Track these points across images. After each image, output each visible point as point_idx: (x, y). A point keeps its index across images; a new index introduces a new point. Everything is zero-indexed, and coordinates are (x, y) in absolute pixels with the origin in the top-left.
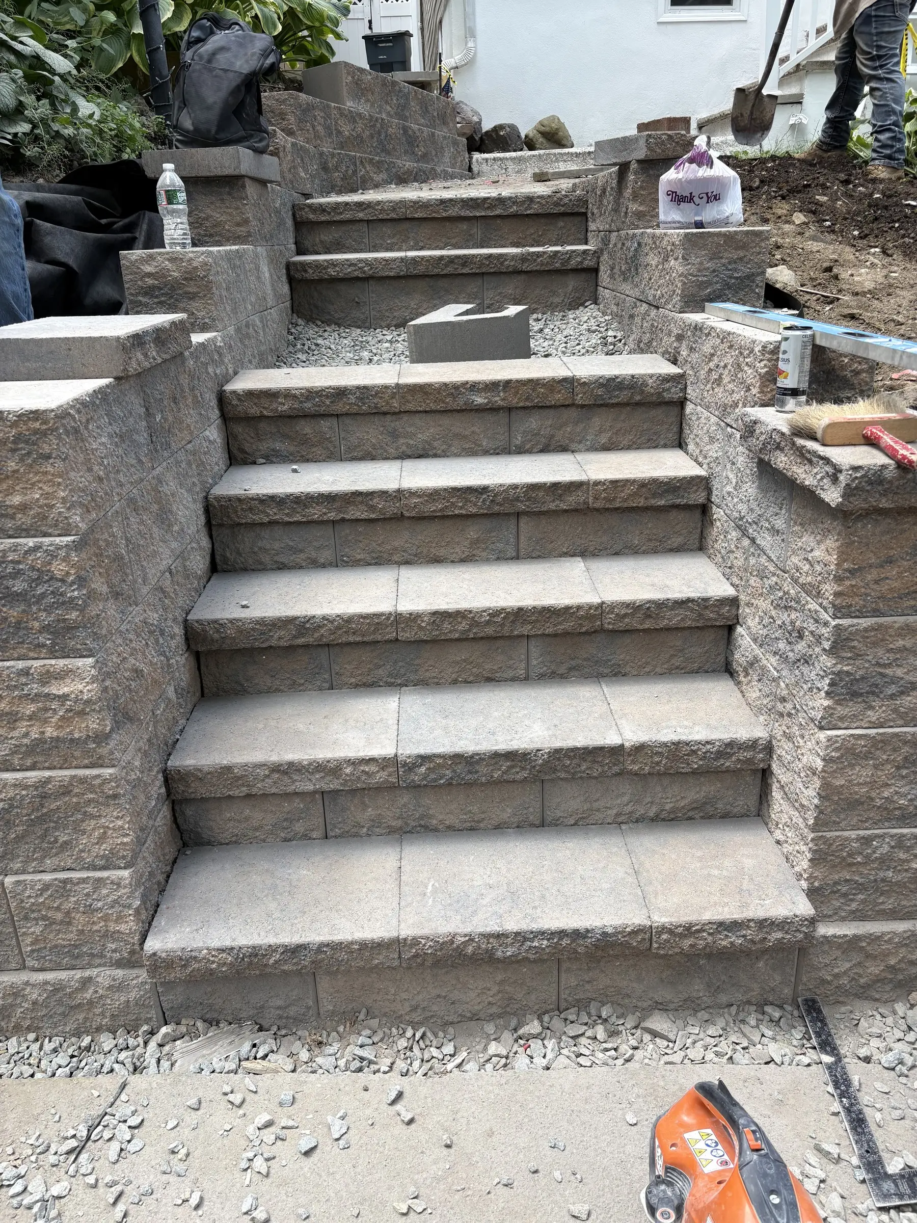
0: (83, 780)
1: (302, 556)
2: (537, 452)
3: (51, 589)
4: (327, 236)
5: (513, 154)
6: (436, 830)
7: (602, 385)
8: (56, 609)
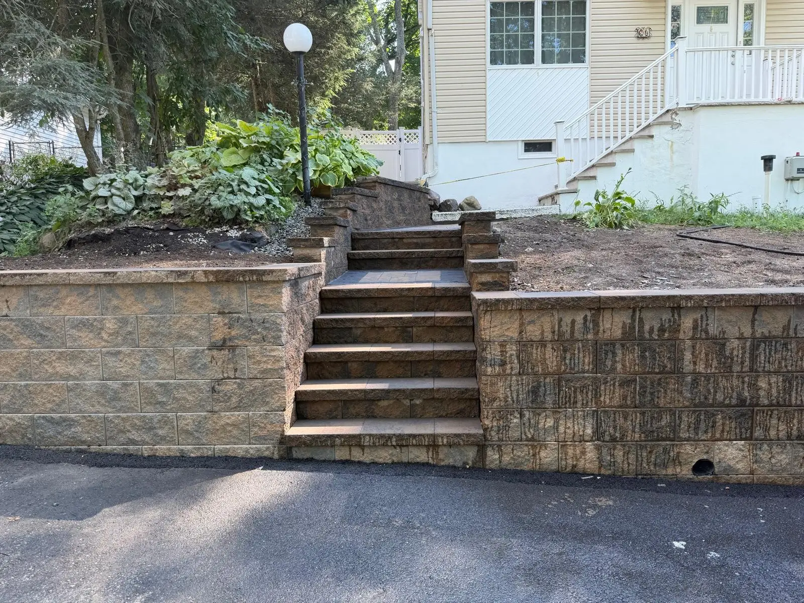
0: (276, 382)
1: (342, 340)
3: (276, 326)
4: (362, 244)
5: (450, 213)
7: (443, 290)
8: (276, 332)
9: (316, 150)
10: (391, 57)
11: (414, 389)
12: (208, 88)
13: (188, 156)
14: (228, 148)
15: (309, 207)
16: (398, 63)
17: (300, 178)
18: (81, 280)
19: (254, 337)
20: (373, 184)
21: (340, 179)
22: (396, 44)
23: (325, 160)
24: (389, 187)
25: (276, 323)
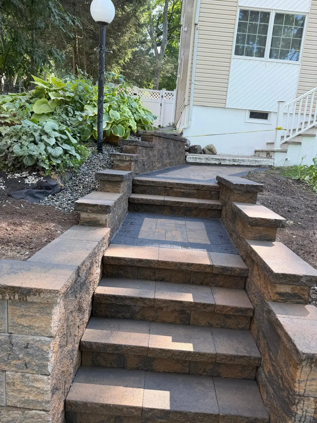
1: (121, 314)
2: (199, 284)
3: (41, 353)
4: (141, 188)
5: (198, 156)
7: (222, 269)
8: (41, 360)
9: (110, 106)
10: (158, 45)
11: (197, 413)
12: (36, 49)
13: (8, 102)
14: (40, 98)
15: (101, 154)
16: (162, 48)
17: (96, 129)
19: (14, 362)
20: (151, 136)
21: (127, 131)
22: (162, 37)
23: (117, 115)
24: (161, 138)
25: (42, 350)
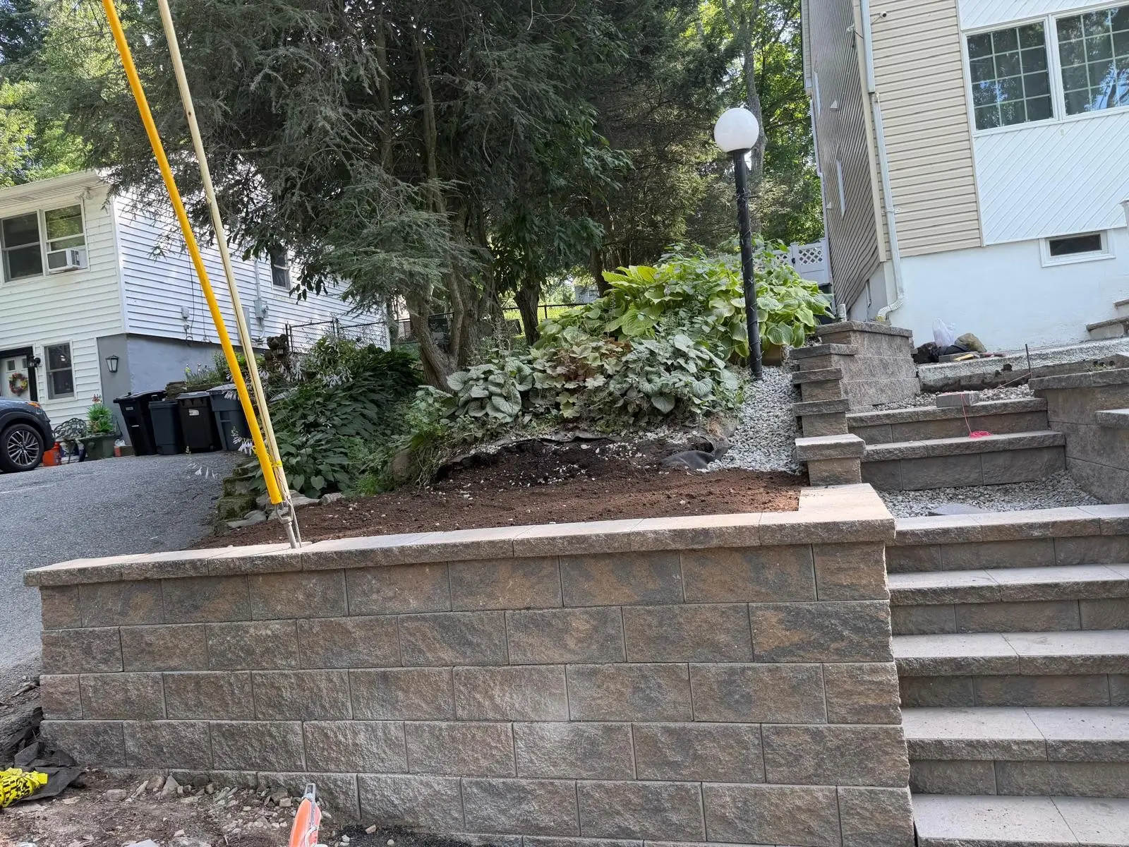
1: (935, 626)
2: (1076, 565)
6: (1073, 796)
18: (532, 551)
19: (835, 645)
20: (847, 334)
25: (878, 620)
